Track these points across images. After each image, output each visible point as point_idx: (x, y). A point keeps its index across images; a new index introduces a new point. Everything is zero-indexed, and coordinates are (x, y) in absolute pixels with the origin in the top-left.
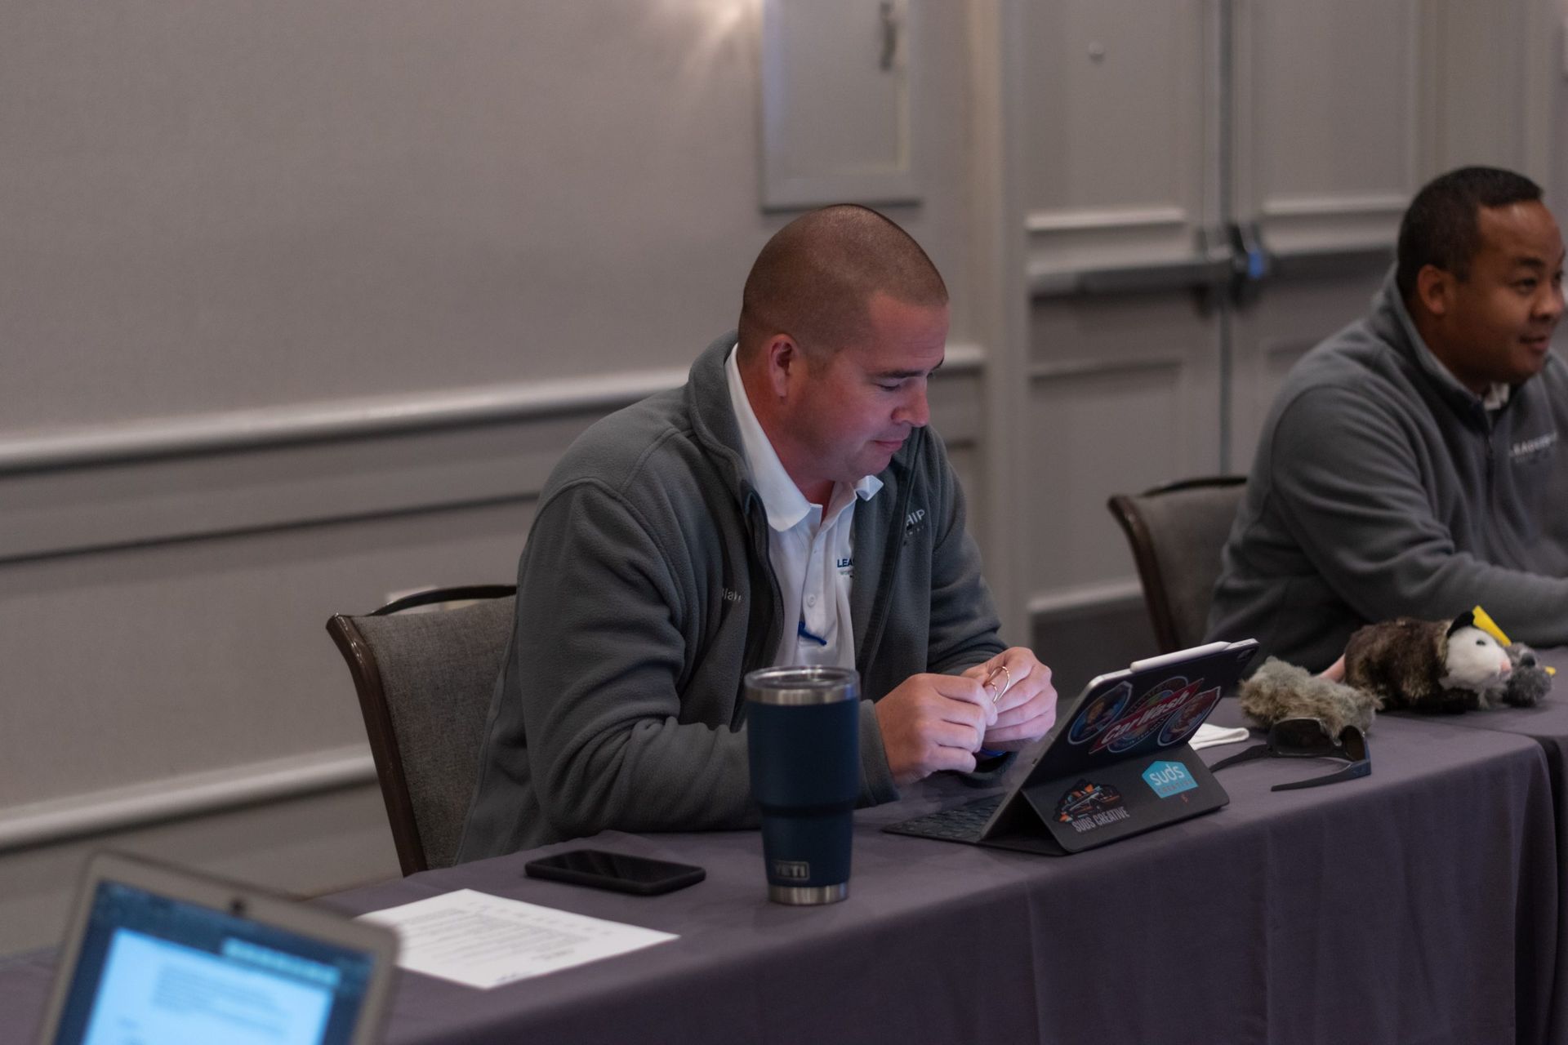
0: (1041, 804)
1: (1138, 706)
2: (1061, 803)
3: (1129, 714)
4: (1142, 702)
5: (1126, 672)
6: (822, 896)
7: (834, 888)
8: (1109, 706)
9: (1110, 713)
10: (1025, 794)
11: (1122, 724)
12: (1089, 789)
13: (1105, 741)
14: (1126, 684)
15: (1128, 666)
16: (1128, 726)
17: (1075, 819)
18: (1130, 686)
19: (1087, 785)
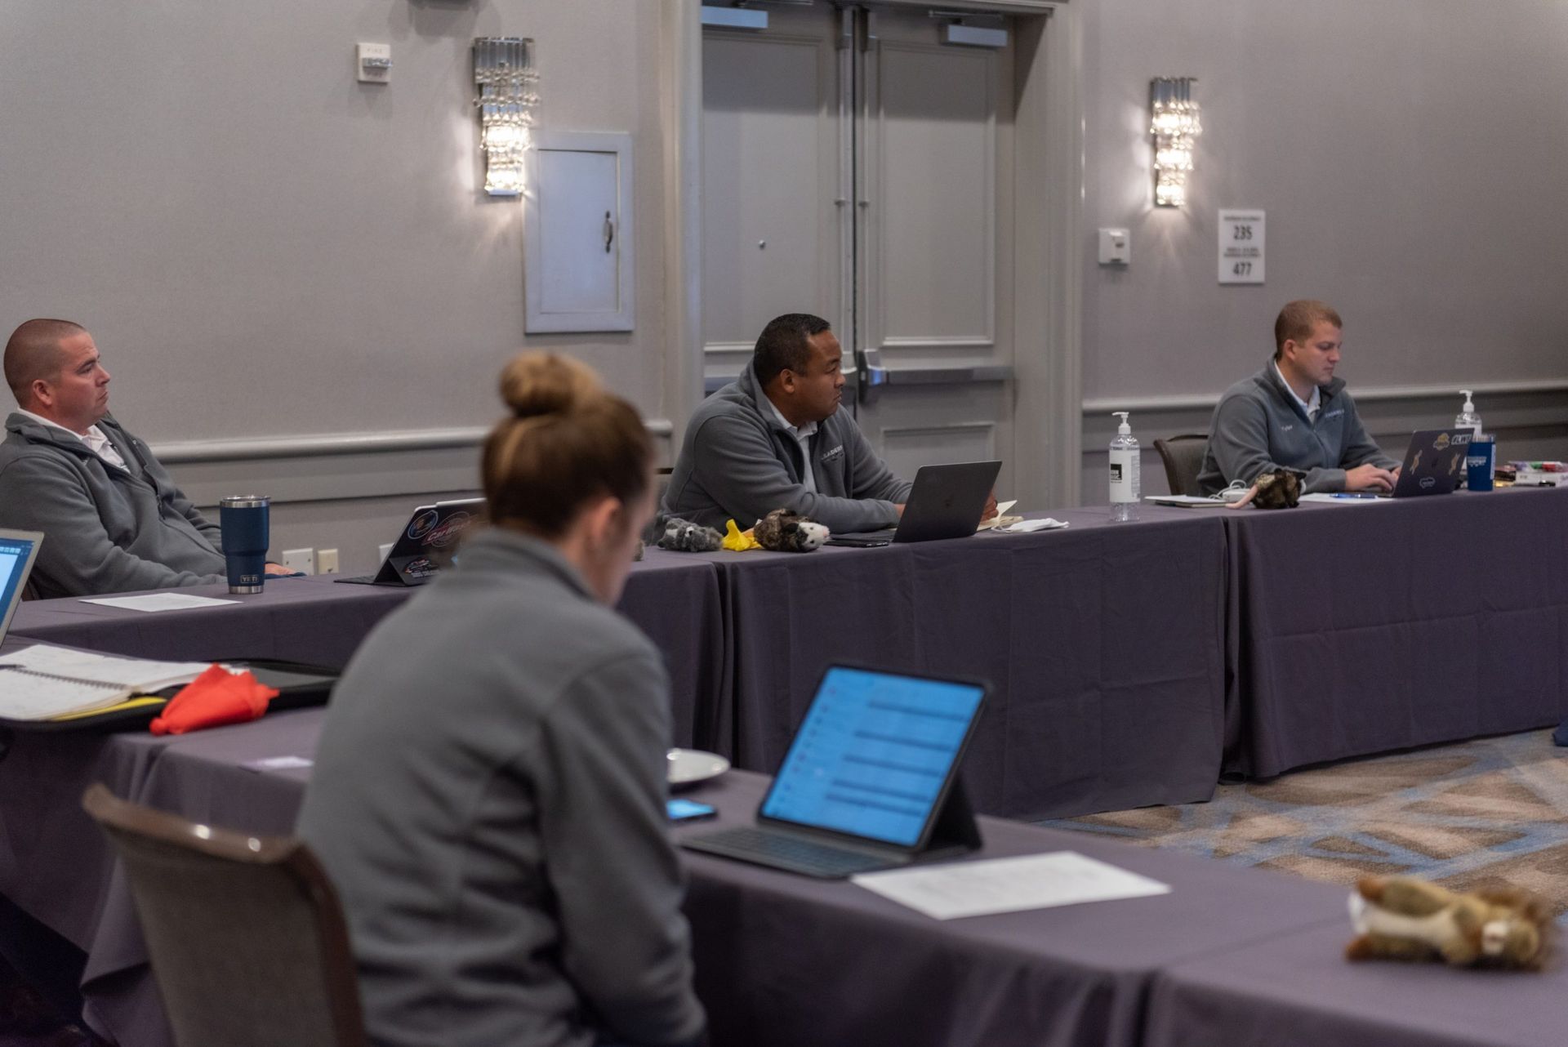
0: (397, 565)
1: (444, 524)
2: (408, 565)
3: (438, 527)
4: (445, 522)
5: (434, 506)
6: (250, 590)
7: (256, 587)
8: (427, 521)
9: (429, 525)
10: (391, 561)
11: (438, 532)
12: (423, 561)
13: (429, 539)
14: (434, 512)
15: (435, 504)
16: (440, 534)
17: (413, 572)
18: (436, 513)
19: (422, 559)
